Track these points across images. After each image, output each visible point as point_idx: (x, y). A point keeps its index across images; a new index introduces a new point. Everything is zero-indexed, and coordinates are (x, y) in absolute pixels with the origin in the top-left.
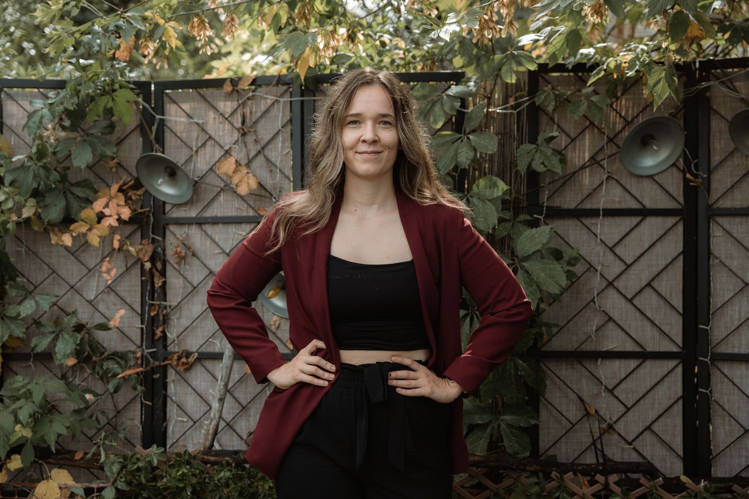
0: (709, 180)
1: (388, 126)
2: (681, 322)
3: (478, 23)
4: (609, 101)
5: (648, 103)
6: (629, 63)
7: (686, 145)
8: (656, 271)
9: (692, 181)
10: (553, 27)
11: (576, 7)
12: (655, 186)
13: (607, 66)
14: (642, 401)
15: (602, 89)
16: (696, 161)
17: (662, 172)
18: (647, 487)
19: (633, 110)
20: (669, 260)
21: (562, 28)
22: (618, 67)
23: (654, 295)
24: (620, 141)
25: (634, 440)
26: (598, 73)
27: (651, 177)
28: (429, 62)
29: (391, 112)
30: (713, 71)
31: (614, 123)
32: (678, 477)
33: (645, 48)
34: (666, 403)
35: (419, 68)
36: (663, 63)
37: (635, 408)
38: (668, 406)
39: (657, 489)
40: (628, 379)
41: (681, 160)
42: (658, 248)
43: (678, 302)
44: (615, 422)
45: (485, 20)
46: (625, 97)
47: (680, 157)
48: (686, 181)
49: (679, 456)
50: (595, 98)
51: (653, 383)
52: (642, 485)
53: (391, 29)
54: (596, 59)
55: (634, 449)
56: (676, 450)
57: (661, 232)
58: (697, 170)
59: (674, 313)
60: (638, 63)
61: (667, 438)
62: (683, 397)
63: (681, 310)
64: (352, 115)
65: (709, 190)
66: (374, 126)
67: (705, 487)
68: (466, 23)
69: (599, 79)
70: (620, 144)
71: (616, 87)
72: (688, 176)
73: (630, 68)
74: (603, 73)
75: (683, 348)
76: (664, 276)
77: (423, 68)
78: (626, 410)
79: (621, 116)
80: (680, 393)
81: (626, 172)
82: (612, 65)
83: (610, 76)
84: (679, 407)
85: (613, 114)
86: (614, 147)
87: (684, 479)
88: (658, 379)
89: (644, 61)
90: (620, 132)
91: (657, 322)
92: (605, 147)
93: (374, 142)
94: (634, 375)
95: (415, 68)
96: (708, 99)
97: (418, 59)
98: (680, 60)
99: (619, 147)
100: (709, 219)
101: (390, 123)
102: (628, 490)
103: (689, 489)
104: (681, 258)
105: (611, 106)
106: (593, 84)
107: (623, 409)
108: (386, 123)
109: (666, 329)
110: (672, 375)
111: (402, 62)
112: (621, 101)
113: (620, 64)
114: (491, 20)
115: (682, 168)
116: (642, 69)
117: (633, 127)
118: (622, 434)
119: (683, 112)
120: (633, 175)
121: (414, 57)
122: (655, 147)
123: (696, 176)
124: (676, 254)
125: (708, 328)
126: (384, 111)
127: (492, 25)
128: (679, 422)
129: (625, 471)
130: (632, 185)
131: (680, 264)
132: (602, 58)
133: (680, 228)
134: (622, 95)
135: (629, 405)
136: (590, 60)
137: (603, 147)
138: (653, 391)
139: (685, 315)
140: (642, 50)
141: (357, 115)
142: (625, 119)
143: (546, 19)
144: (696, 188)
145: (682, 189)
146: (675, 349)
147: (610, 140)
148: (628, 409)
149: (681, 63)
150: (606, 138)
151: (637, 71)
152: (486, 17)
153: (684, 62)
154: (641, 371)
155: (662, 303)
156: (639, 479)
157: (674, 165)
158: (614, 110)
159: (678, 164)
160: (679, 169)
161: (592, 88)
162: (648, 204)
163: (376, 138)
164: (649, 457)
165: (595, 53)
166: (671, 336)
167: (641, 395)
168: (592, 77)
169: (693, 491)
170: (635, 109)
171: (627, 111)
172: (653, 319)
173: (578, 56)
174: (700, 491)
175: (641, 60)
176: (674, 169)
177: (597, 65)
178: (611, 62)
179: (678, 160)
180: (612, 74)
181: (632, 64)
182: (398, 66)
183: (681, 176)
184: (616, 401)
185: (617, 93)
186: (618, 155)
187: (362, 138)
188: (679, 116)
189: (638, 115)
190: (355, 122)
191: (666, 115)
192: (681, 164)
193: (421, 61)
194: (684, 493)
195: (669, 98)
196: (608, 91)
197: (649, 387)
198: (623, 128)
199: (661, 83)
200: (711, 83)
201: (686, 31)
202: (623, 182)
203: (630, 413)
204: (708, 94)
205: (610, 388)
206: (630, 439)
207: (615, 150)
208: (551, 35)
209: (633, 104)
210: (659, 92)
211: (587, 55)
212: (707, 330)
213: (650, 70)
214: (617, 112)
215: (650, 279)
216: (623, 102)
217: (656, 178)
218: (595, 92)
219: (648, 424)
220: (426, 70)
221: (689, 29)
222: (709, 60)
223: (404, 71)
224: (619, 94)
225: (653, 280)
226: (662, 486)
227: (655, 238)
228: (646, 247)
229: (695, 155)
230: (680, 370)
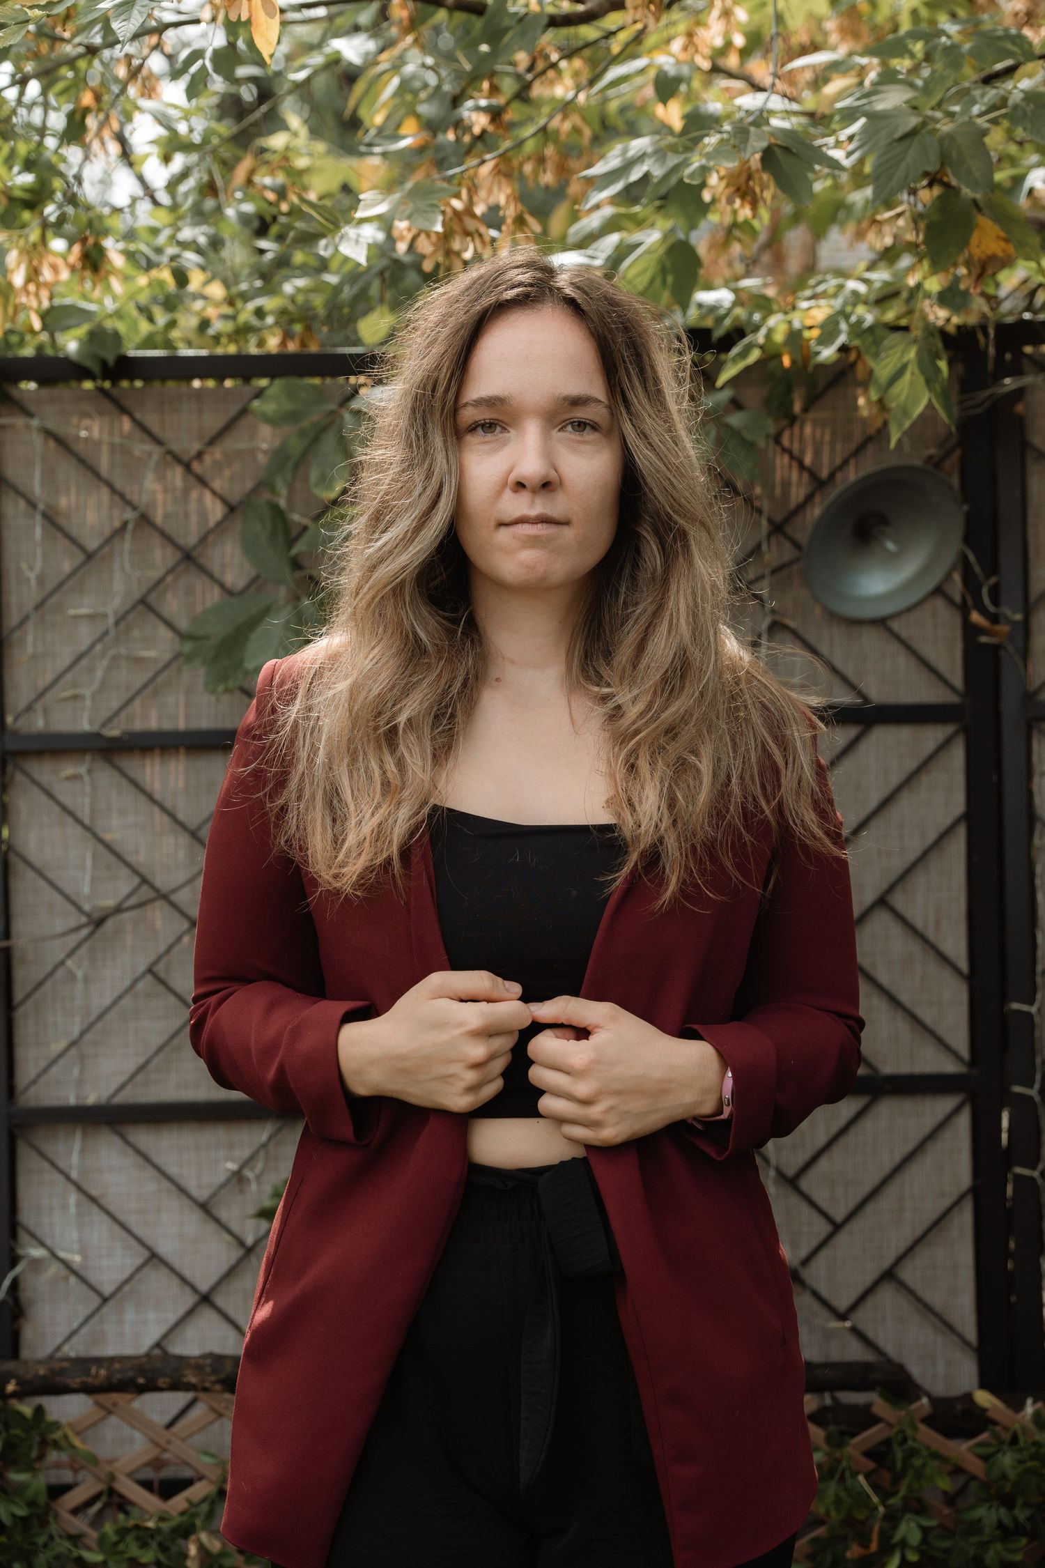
0: (1025, 629)
1: (590, 436)
2: (964, 997)
3: (440, 218)
4: (771, 427)
5: (871, 431)
6: (822, 326)
7: (968, 539)
8: (897, 865)
9: (984, 631)
10: (623, 234)
11: (692, 175)
12: (894, 647)
13: (768, 336)
14: (870, 1208)
15: (753, 396)
16: (993, 580)
17: (909, 609)
18: (890, 1426)
19: (833, 451)
20: (932, 836)
21: (652, 237)
22: (794, 337)
23: (896, 929)
24: (803, 528)
25: (854, 1307)
26: (744, 354)
27: (881, 623)
28: (298, 328)
29: (597, 389)
30: (1028, 349)
31: (786, 485)
32: (968, 1397)
33: (862, 288)
34: (932, 1208)
35: (273, 343)
36: (906, 329)
37: (856, 1225)
38: (936, 1216)
39: (915, 1428)
40: (836, 1151)
41: (957, 577)
42: (905, 807)
43: (956, 944)
44: (806, 1262)
45: (455, 212)
46: (812, 415)
47: (953, 569)
48: (970, 631)
49: (966, 1343)
50: (735, 420)
51: (898, 1158)
52: (876, 1420)
53: (202, 240)
54: (737, 318)
55: (855, 1330)
56: (959, 1328)
57: (911, 765)
58: (996, 601)
59: (947, 973)
60: (843, 326)
61: (936, 1299)
62: (975, 1191)
63: (964, 965)
64: (479, 403)
65: (1025, 653)
66: (546, 436)
67: (1037, 1417)
68: (409, 217)
69: (748, 370)
70: (802, 537)
71: (789, 391)
72: (975, 617)
73: (825, 340)
74: (755, 355)
75: (973, 1062)
76: (920, 880)
77: (283, 343)
78: (829, 1228)
79: (801, 466)
80: (966, 1180)
81: (818, 611)
82: (779, 337)
83: (773, 364)
84: (965, 1219)
85: (782, 461)
86: (787, 546)
87: (983, 1398)
88: (909, 1147)
89: (860, 321)
90: (801, 507)
91: (904, 998)
92: (764, 547)
93: (547, 486)
94: (850, 1139)
95: (261, 343)
96: (1020, 424)
97: (270, 320)
98: (948, 320)
99: (797, 545)
100: (1029, 728)
101: (595, 427)
102: (842, 1434)
103: (994, 1423)
104: (962, 832)
105: (777, 439)
106: (733, 382)
107: (823, 1228)
108: (581, 426)
109: (927, 1015)
110: (947, 1134)
111: (228, 327)
112: (802, 428)
113: (800, 332)
114: (469, 211)
115: (958, 598)
116: (856, 343)
117: (833, 493)
118: (824, 1291)
119: (957, 454)
120: (834, 618)
121: (260, 313)
122: (890, 546)
123: (995, 619)
124: (948, 821)
125: (1033, 1009)
126: (576, 387)
127: (471, 225)
128: (965, 1254)
129: (833, 1387)
130: (833, 643)
131: (958, 847)
132: (751, 314)
133: (957, 756)
134: (806, 410)
135: (839, 1216)
136: (720, 320)
137: (759, 546)
138: (897, 1181)
139: (974, 979)
140: (855, 293)
141: (493, 402)
142: (813, 475)
143: (608, 211)
144: (996, 648)
145: (958, 654)
146: (949, 1067)
147: (778, 528)
148: (837, 1227)
149: (951, 329)
150: (764, 523)
151: (844, 349)
152: (457, 204)
153: (959, 327)
154: (868, 1126)
155: (915, 947)
156: (868, 1406)
157: (938, 591)
158: (784, 450)
159: (948, 589)
160: (950, 600)
161: (726, 395)
162: (878, 693)
163: (553, 474)
164: (890, 1349)
165: (735, 304)
166: (942, 1032)
167: (867, 1188)
168: (729, 365)
169: (1006, 1429)
170: (839, 447)
171: (817, 453)
172: (893, 990)
173: (693, 312)
174: (1025, 1430)
175: (853, 319)
176: (939, 603)
177: (738, 333)
178: (777, 325)
179: (948, 577)
180: (778, 357)
181: (829, 330)
182: (217, 339)
183: (957, 620)
184: (805, 1209)
185: (791, 404)
186: (795, 567)
187: (513, 477)
188: (947, 464)
189: (845, 463)
190: (489, 426)
191: (917, 462)
192: (956, 588)
193: (277, 323)
194: (984, 1436)
195: (928, 416)
196: (767, 402)
197: (888, 1168)
198: (809, 498)
199: (907, 377)
200: (1027, 380)
201: (966, 242)
202: (811, 637)
203: (842, 1238)
204: (1020, 408)
205: (790, 1171)
206: (842, 1303)
207: (788, 552)
208: (622, 252)
209: (834, 435)
210: (903, 397)
211: (713, 309)
212: (1029, 1015)
213: (877, 343)
214: (792, 457)
215: (885, 886)
216: (808, 430)
217: (895, 625)
218: (736, 404)
219: (886, 1263)
220: (292, 347)
221: (974, 239)
222: (1022, 322)
223: (232, 349)
224: (797, 407)
225: (891, 888)
226: (929, 1421)
227: (896, 779)
228: (873, 802)
229: (992, 567)
230: (964, 1121)
